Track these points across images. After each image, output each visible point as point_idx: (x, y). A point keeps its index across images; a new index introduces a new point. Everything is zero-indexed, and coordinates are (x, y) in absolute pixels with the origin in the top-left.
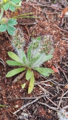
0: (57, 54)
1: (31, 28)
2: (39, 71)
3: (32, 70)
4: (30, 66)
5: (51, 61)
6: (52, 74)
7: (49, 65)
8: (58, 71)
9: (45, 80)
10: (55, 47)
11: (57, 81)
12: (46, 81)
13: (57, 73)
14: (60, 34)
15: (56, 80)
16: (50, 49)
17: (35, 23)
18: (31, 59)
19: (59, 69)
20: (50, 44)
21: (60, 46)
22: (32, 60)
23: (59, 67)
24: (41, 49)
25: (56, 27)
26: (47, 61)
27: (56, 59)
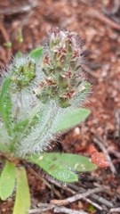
0: (105, 106)
1: (15, 24)
2: (42, 166)
3: (21, 162)
4: (12, 149)
5: (85, 129)
6: (88, 174)
7: (79, 141)
8: (108, 162)
9: (66, 195)
10: (97, 83)
11: (108, 197)
12: (71, 200)
13: (108, 170)
14: (111, 41)
15: (103, 194)
16: (75, 83)
17: (26, 8)
18: (13, 126)
19: (112, 156)
20: (73, 64)
21: (113, 79)
22: (17, 129)
23: (112, 148)
24: (42, 85)
25: (96, 19)
26: (71, 131)
27: (103, 123)
